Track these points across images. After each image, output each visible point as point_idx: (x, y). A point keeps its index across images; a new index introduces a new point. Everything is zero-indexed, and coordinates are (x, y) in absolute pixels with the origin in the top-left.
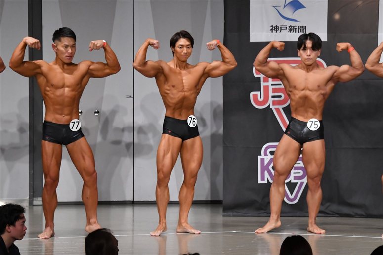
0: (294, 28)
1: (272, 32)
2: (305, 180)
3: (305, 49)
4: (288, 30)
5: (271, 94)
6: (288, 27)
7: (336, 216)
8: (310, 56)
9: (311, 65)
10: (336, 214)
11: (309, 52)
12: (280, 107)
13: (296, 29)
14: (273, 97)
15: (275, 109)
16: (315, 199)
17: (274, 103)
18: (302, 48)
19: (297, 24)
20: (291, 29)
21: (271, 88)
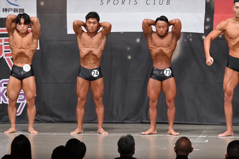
0: (17, 10)
1: (3, 12)
2: (25, 101)
3: (20, 24)
4: (13, 11)
5: (4, 50)
6: (13, 9)
7: (44, 122)
8: (23, 28)
9: (24, 33)
10: (44, 121)
11: (22, 25)
12: (10, 58)
13: (18, 10)
14: (5, 51)
15: (7, 59)
16: (32, 112)
17: (6, 55)
18: (19, 23)
19: (19, 8)
20: (15, 10)
21: (4, 46)
